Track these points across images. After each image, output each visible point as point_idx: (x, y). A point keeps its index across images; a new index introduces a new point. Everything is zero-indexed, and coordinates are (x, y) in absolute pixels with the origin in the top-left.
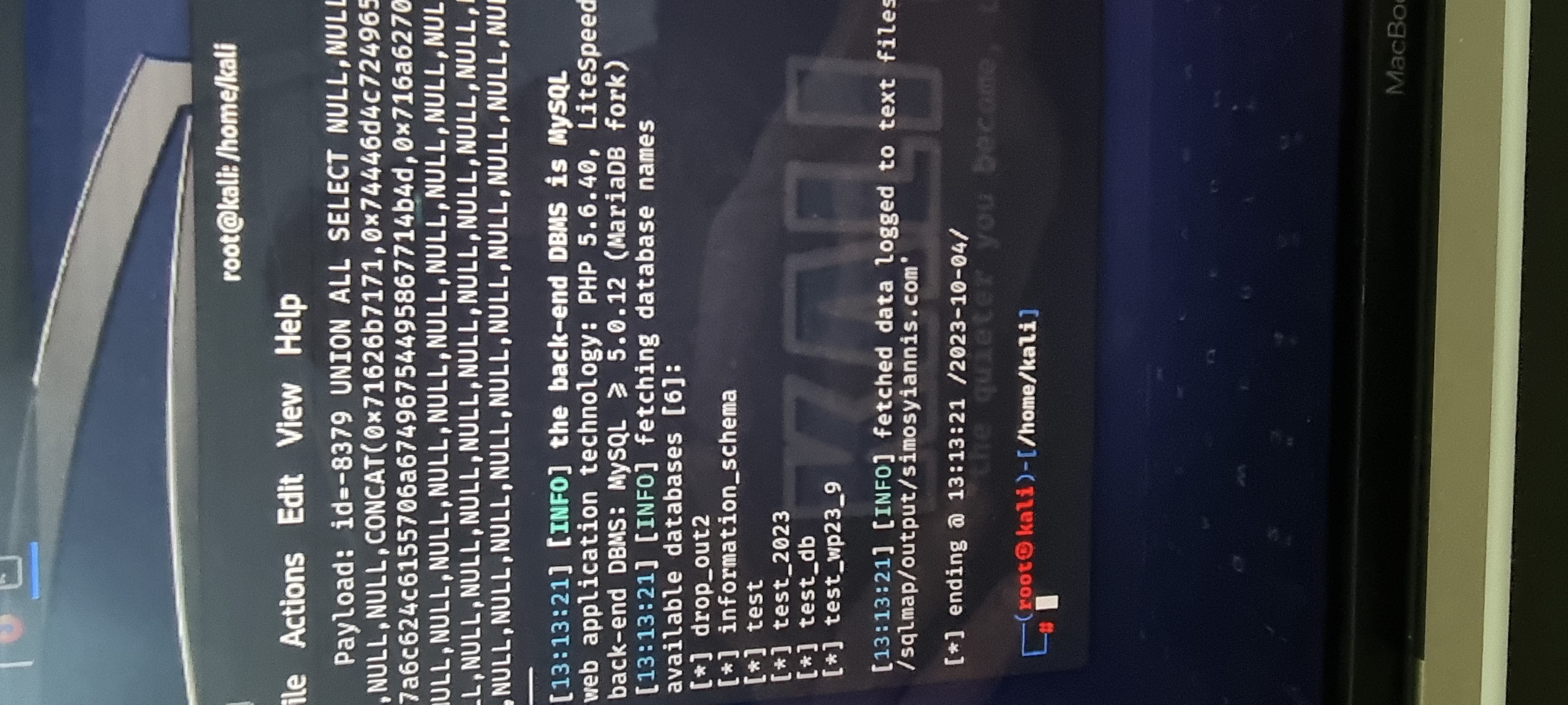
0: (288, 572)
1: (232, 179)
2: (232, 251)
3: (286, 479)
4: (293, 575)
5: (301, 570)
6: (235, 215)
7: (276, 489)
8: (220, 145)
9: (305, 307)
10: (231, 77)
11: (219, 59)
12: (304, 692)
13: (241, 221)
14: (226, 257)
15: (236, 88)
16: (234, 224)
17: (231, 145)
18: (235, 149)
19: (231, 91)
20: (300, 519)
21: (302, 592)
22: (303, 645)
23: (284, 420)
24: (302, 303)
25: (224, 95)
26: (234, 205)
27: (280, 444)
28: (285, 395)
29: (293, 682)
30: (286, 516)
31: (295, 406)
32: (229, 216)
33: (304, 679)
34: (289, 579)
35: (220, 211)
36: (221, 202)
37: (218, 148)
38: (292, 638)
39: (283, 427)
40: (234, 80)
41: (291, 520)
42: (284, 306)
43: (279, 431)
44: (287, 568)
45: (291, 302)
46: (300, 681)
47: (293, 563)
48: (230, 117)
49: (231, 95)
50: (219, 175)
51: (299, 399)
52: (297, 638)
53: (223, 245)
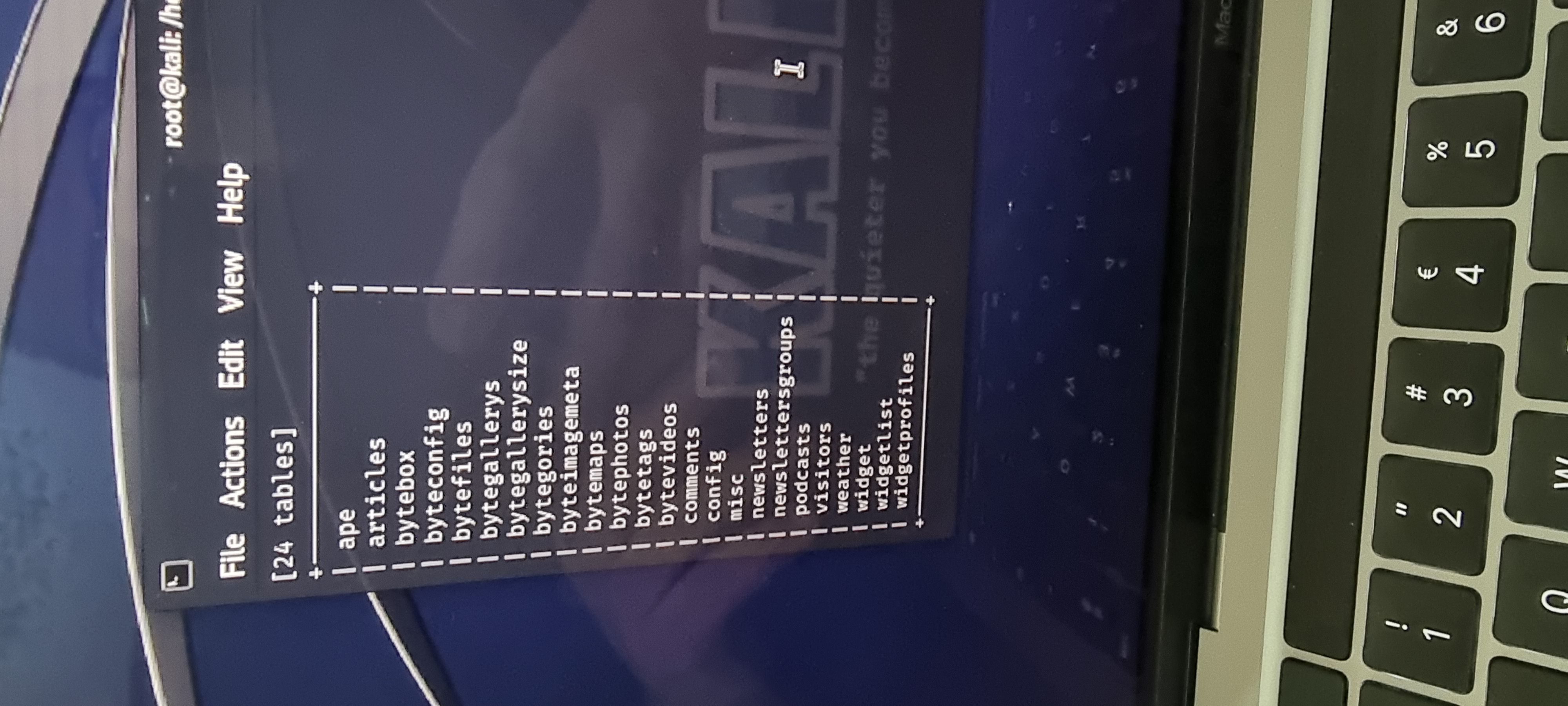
0: (228, 435)
1: (175, 45)
2: (174, 117)
3: (226, 345)
4: (233, 438)
5: (241, 433)
6: (177, 81)
7: (216, 354)
8: (163, 9)
9: (247, 176)
12: (243, 550)
13: (183, 87)
14: (168, 123)
16: (176, 90)
17: (173, 11)
18: (178, 15)
20: (241, 384)
21: (242, 454)
22: (242, 505)
23: (225, 287)
24: (245, 172)
26: (176, 70)
27: (221, 310)
28: (227, 262)
29: (232, 541)
30: (226, 380)
31: (237, 273)
32: (172, 81)
33: (243, 538)
34: (229, 441)
35: (162, 77)
36: (164, 67)
37: (161, 13)
38: (232, 499)
39: (224, 294)
41: (231, 384)
42: (227, 175)
43: (220, 297)
44: (227, 430)
45: (233, 171)
46: (238, 540)
47: (233, 426)
50: (161, 40)
51: (241, 267)
52: (236, 499)
53: (165, 111)
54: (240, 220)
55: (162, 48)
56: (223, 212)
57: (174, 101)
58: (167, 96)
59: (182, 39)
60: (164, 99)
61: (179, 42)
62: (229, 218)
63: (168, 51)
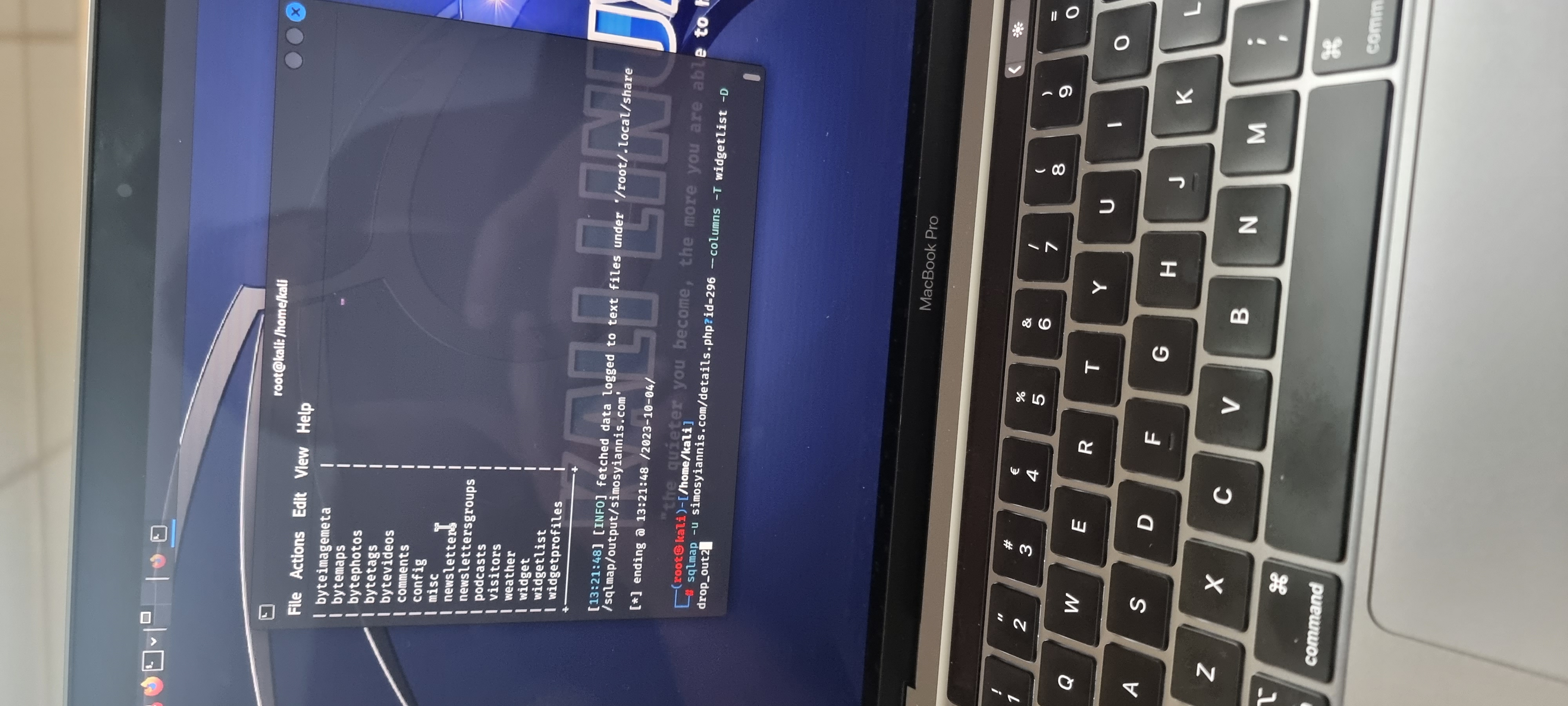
0: (296, 541)
1: (281, 346)
2: (279, 381)
3: (298, 495)
4: (299, 542)
5: (303, 540)
6: (281, 363)
7: (293, 499)
8: (277, 329)
9: (313, 410)
10: (284, 296)
11: (279, 287)
12: (300, 601)
13: (284, 366)
14: (276, 384)
15: (286, 302)
16: (281, 368)
17: (282, 329)
18: (284, 331)
19: (284, 303)
20: (304, 515)
21: (302, 551)
22: (301, 578)
23: (299, 465)
24: (312, 407)
25: (280, 305)
26: (281, 358)
27: (297, 477)
28: (300, 453)
29: (295, 596)
30: (297, 513)
31: (305, 458)
32: (279, 364)
33: (300, 595)
34: (296, 544)
35: (274, 361)
36: (275, 357)
37: (276, 331)
38: (296, 574)
39: (298, 469)
40: (286, 297)
41: (299, 515)
42: (303, 409)
43: (296, 470)
44: (296, 539)
45: (306, 407)
46: (298, 596)
47: (299, 536)
48: (282, 316)
49: (284, 305)
50: (275, 344)
51: (307, 455)
52: (298, 574)
53: (275, 378)
54: (308, 431)
55: (275, 347)
56: (300, 428)
57: (279, 373)
58: (276, 371)
59: (285, 343)
60: (274, 372)
61: (284, 344)
62: (303, 431)
63: (278, 349)
